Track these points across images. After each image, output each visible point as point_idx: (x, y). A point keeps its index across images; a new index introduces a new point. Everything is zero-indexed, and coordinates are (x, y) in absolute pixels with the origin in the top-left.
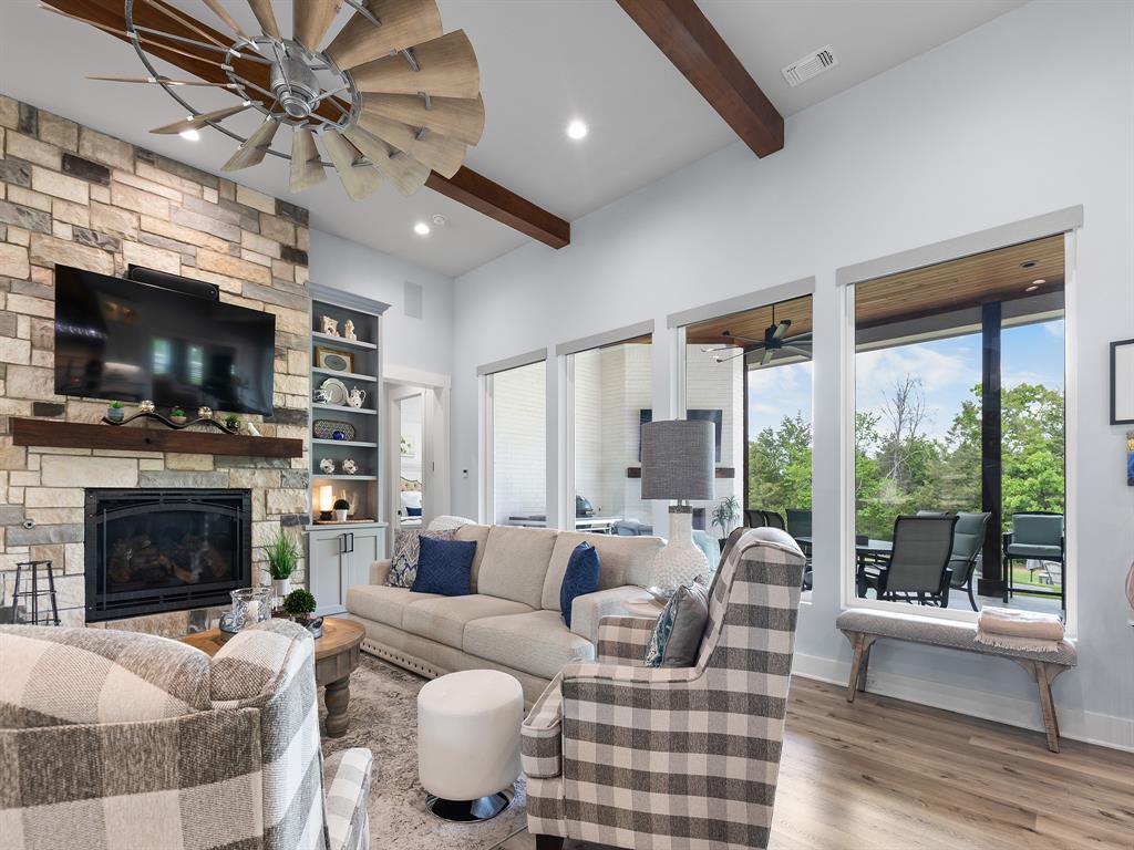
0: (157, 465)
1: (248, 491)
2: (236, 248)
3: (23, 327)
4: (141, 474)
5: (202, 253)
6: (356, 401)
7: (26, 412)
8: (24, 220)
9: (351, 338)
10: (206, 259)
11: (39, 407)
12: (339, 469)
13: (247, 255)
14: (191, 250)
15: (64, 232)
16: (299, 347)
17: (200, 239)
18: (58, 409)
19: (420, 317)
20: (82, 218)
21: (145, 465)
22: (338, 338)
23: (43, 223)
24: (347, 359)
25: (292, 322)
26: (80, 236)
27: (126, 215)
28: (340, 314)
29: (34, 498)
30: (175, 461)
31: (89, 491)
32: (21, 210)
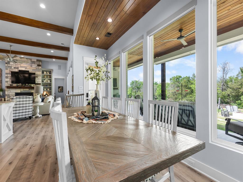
0: (22, 90)
1: (33, 93)
2: (31, 66)
3: (9, 78)
4: (21, 91)
5: (27, 67)
6: (49, 81)
7: (9, 85)
8: (9, 67)
9: (48, 74)
10: (28, 68)
11: (11, 85)
12: (47, 90)
13: (33, 67)
14: (26, 67)
15: (13, 68)
16: (40, 76)
17: (27, 66)
18: (12, 85)
19: (61, 69)
20: (14, 66)
21: (21, 90)
22: (46, 74)
23: (11, 67)
24: (49, 76)
25: (39, 73)
26: (15, 68)
27: (19, 65)
28: (47, 71)
29: (10, 93)
30: (24, 90)
31: (15, 93)
32: (9, 66)
